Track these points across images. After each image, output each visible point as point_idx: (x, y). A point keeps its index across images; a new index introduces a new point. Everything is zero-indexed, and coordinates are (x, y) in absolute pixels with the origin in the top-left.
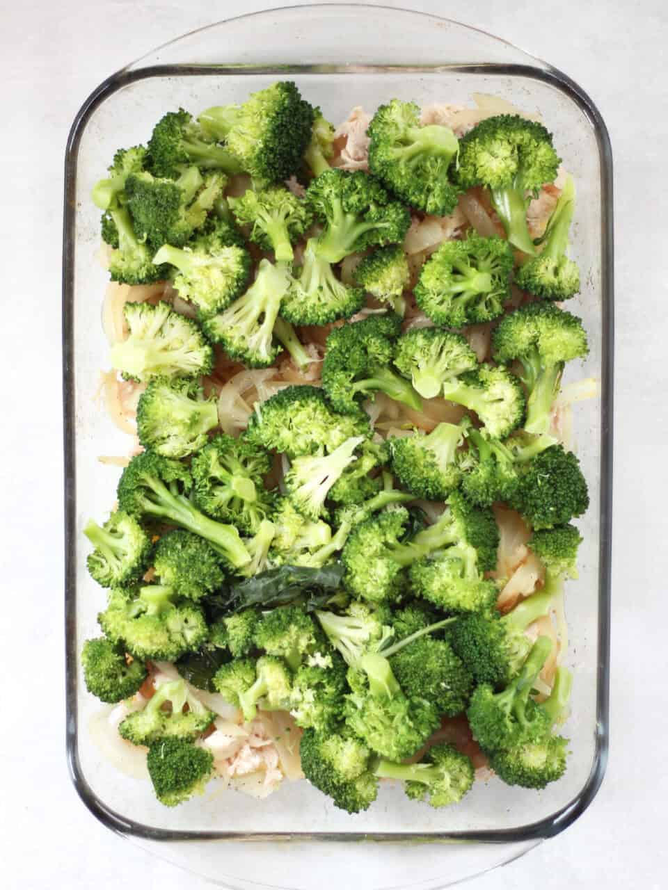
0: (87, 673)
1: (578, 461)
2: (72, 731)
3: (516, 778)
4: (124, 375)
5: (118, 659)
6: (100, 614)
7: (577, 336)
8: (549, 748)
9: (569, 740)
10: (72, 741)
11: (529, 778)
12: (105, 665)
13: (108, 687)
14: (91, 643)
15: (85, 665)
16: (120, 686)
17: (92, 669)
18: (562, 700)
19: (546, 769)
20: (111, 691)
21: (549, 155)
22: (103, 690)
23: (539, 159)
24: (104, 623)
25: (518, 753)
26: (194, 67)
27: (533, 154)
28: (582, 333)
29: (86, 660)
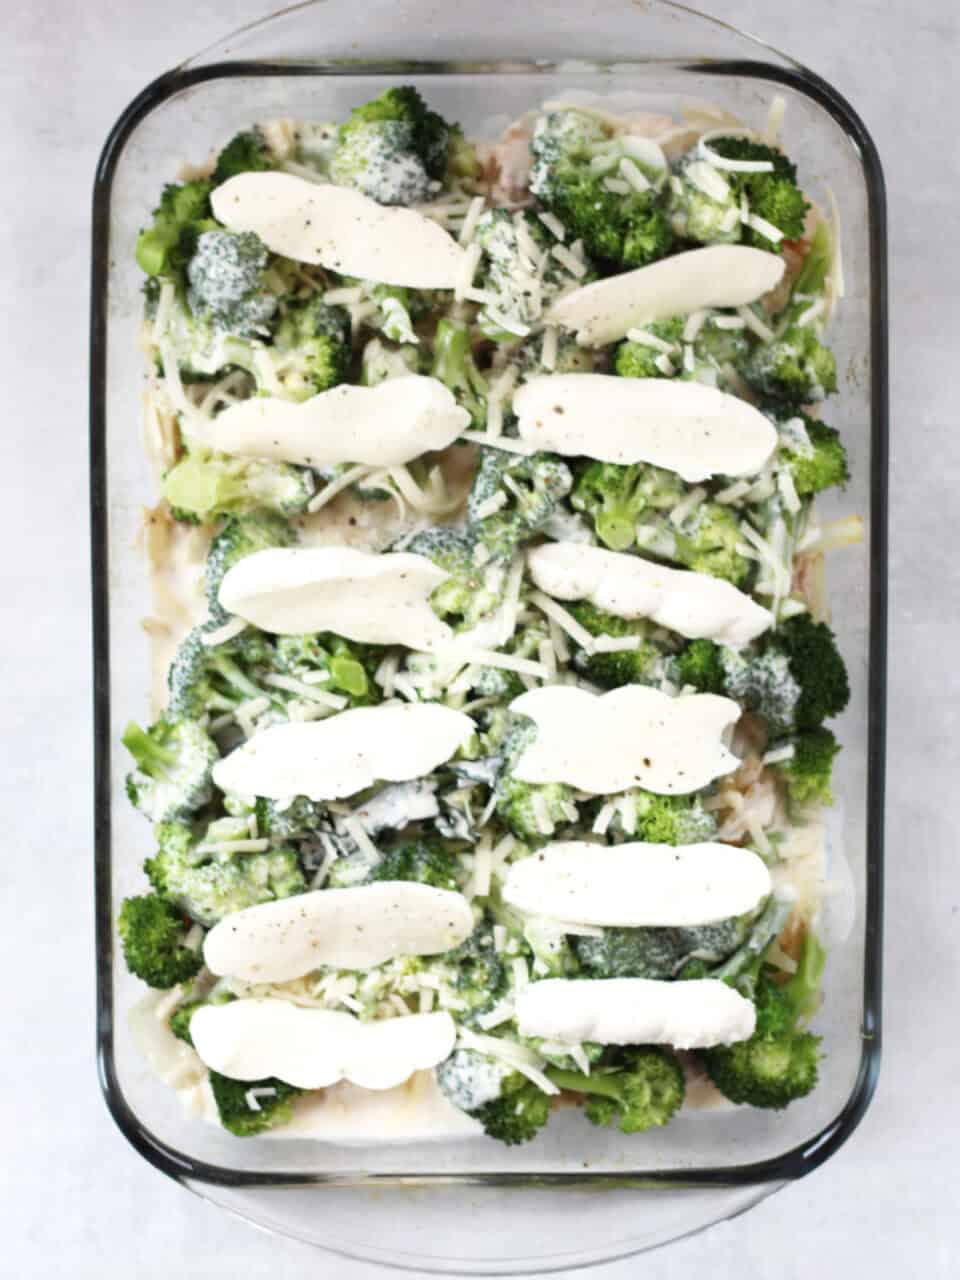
0: (128, 945)
1: (833, 635)
2: (105, 1029)
3: (745, 1093)
4: (177, 513)
5: (174, 925)
6: (148, 861)
7: (831, 455)
8: (793, 1050)
9: (821, 1038)
10: (105, 1041)
11: (764, 1093)
12: (155, 935)
13: (160, 966)
14: (134, 903)
15: (125, 935)
16: (177, 964)
17: (136, 940)
18: (810, 982)
19: (788, 1080)
20: (164, 971)
21: (792, 201)
22: (152, 970)
23: (778, 206)
24: (155, 874)
25: (749, 1057)
26: (278, 64)
27: (769, 198)
28: (839, 451)
29: (127, 927)
